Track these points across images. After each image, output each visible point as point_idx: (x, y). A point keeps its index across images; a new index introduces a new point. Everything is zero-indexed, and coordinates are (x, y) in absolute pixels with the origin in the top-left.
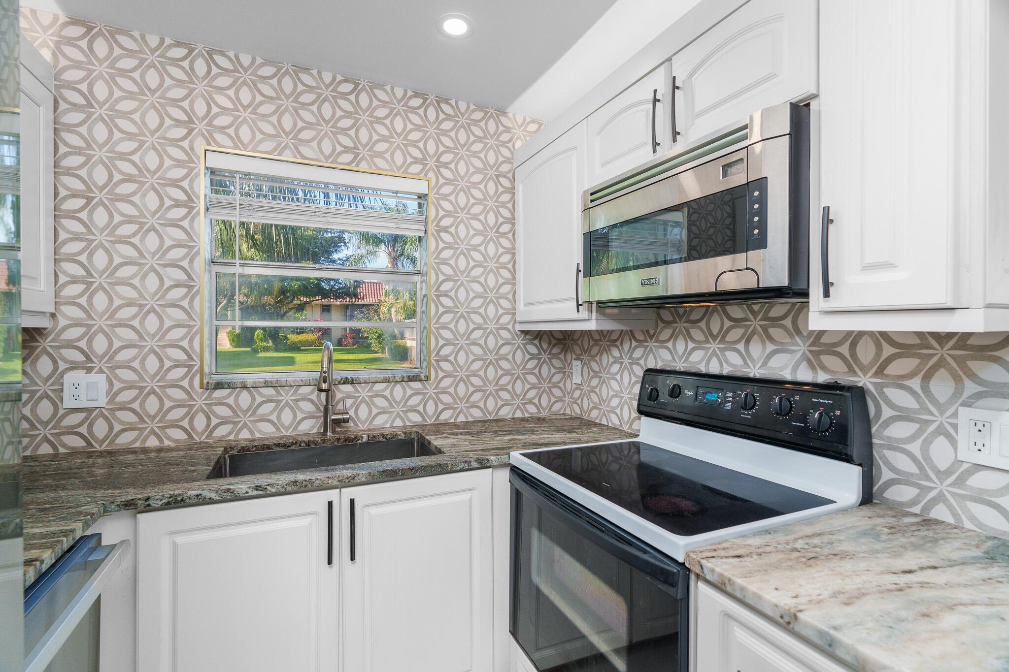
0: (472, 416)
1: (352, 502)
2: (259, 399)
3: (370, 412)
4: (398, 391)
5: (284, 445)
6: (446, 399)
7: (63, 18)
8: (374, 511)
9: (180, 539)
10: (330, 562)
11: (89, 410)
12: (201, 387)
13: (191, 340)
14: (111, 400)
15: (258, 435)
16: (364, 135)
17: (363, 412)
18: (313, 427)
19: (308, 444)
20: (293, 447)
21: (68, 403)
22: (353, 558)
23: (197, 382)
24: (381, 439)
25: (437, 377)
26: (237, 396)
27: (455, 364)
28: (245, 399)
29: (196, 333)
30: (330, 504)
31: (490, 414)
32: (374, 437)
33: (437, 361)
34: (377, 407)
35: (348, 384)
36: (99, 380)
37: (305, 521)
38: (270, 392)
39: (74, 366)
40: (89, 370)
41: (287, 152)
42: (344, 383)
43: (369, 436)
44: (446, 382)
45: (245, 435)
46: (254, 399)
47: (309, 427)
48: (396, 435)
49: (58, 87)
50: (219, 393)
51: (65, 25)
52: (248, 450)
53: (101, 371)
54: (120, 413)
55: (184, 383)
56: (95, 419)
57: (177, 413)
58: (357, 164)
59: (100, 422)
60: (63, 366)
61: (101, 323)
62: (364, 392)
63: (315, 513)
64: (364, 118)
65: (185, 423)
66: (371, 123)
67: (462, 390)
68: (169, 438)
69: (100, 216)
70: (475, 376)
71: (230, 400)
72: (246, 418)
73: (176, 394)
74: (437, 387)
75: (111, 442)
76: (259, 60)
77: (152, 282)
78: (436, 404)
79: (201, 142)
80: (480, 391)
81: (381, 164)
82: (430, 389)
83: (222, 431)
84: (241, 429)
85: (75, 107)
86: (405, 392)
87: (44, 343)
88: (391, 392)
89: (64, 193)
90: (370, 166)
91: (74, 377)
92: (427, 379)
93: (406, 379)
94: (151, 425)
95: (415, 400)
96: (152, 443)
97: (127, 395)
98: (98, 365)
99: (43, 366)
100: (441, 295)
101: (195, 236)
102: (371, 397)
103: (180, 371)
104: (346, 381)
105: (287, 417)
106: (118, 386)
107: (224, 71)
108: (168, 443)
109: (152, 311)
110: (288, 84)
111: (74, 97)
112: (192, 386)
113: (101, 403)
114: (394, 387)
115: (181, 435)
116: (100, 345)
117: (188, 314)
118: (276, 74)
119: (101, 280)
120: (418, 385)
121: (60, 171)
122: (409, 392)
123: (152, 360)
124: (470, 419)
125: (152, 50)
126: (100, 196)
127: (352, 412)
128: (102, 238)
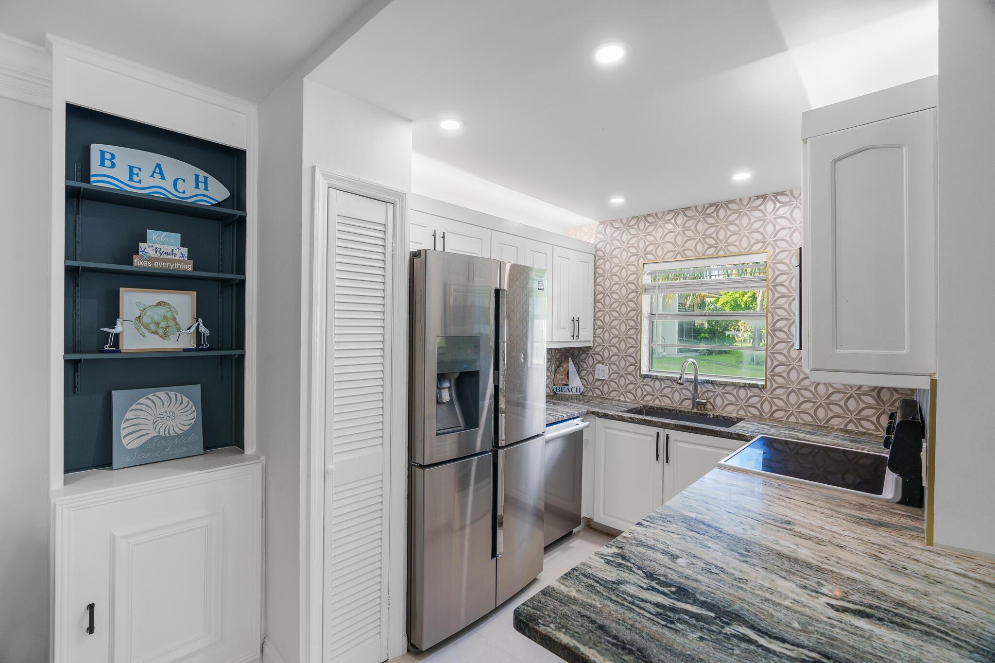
0: (802, 419)
1: (667, 435)
2: (664, 385)
3: (723, 402)
4: (742, 393)
5: (669, 410)
6: (779, 403)
7: (598, 223)
8: (679, 444)
9: (608, 431)
10: (657, 460)
11: (603, 380)
12: (640, 376)
13: (636, 354)
14: (609, 377)
15: (663, 404)
16: (722, 235)
17: (719, 401)
18: (689, 405)
19: (681, 412)
20: (673, 412)
21: (597, 377)
22: (667, 462)
23: (638, 375)
24: (721, 418)
25: (771, 386)
26: (654, 382)
27: (787, 379)
28: (657, 384)
29: (638, 351)
30: (658, 433)
31: (820, 421)
32: (717, 416)
33: (773, 376)
34: (727, 400)
35: (709, 383)
36: (605, 368)
37: (649, 438)
38: (669, 383)
39: (599, 362)
40: (603, 364)
41: (679, 255)
42: (707, 383)
43: (714, 415)
44: (779, 392)
45: (657, 403)
46: (661, 385)
47: (687, 405)
49: (596, 251)
50: (647, 380)
51: (599, 225)
52: (653, 409)
53: (606, 365)
54: (612, 383)
55: (634, 373)
56: (604, 384)
57: (631, 387)
58: (717, 254)
59: (606, 386)
60: (596, 361)
61: (607, 345)
62: (719, 390)
63: (653, 436)
64: (722, 224)
65: (633, 392)
66: (726, 226)
67: (793, 398)
68: (628, 397)
69: (607, 300)
70: (805, 389)
71: (651, 384)
72: (658, 394)
73: (631, 378)
74: (771, 393)
75: (609, 395)
76: (666, 212)
77: (623, 327)
78: (771, 406)
79: (641, 261)
80: (810, 401)
81: (733, 249)
82: (766, 394)
83: (648, 398)
84: (655, 399)
85: (601, 258)
86: (747, 393)
87: (591, 352)
88: (737, 392)
89: (597, 293)
90: (725, 253)
91: (599, 366)
92: (764, 387)
93: (747, 385)
94: (622, 390)
95: (754, 400)
96: (622, 398)
97: (614, 376)
98: (606, 362)
99: (590, 361)
100: (776, 330)
101: (639, 305)
102: (724, 393)
103: (632, 368)
104: (708, 382)
105: (677, 397)
106: (611, 371)
107: (651, 224)
108: (628, 400)
109: (623, 340)
110: (680, 220)
111: (600, 254)
112: (636, 375)
113: (606, 378)
114: (739, 389)
115: (632, 397)
116: (606, 354)
117: (635, 341)
118: (673, 217)
119: (606, 327)
120: (756, 391)
121: (596, 284)
122: (750, 394)
123: (622, 361)
124: (800, 421)
125: (624, 225)
126: (607, 292)
127: (711, 400)
128: (607, 310)
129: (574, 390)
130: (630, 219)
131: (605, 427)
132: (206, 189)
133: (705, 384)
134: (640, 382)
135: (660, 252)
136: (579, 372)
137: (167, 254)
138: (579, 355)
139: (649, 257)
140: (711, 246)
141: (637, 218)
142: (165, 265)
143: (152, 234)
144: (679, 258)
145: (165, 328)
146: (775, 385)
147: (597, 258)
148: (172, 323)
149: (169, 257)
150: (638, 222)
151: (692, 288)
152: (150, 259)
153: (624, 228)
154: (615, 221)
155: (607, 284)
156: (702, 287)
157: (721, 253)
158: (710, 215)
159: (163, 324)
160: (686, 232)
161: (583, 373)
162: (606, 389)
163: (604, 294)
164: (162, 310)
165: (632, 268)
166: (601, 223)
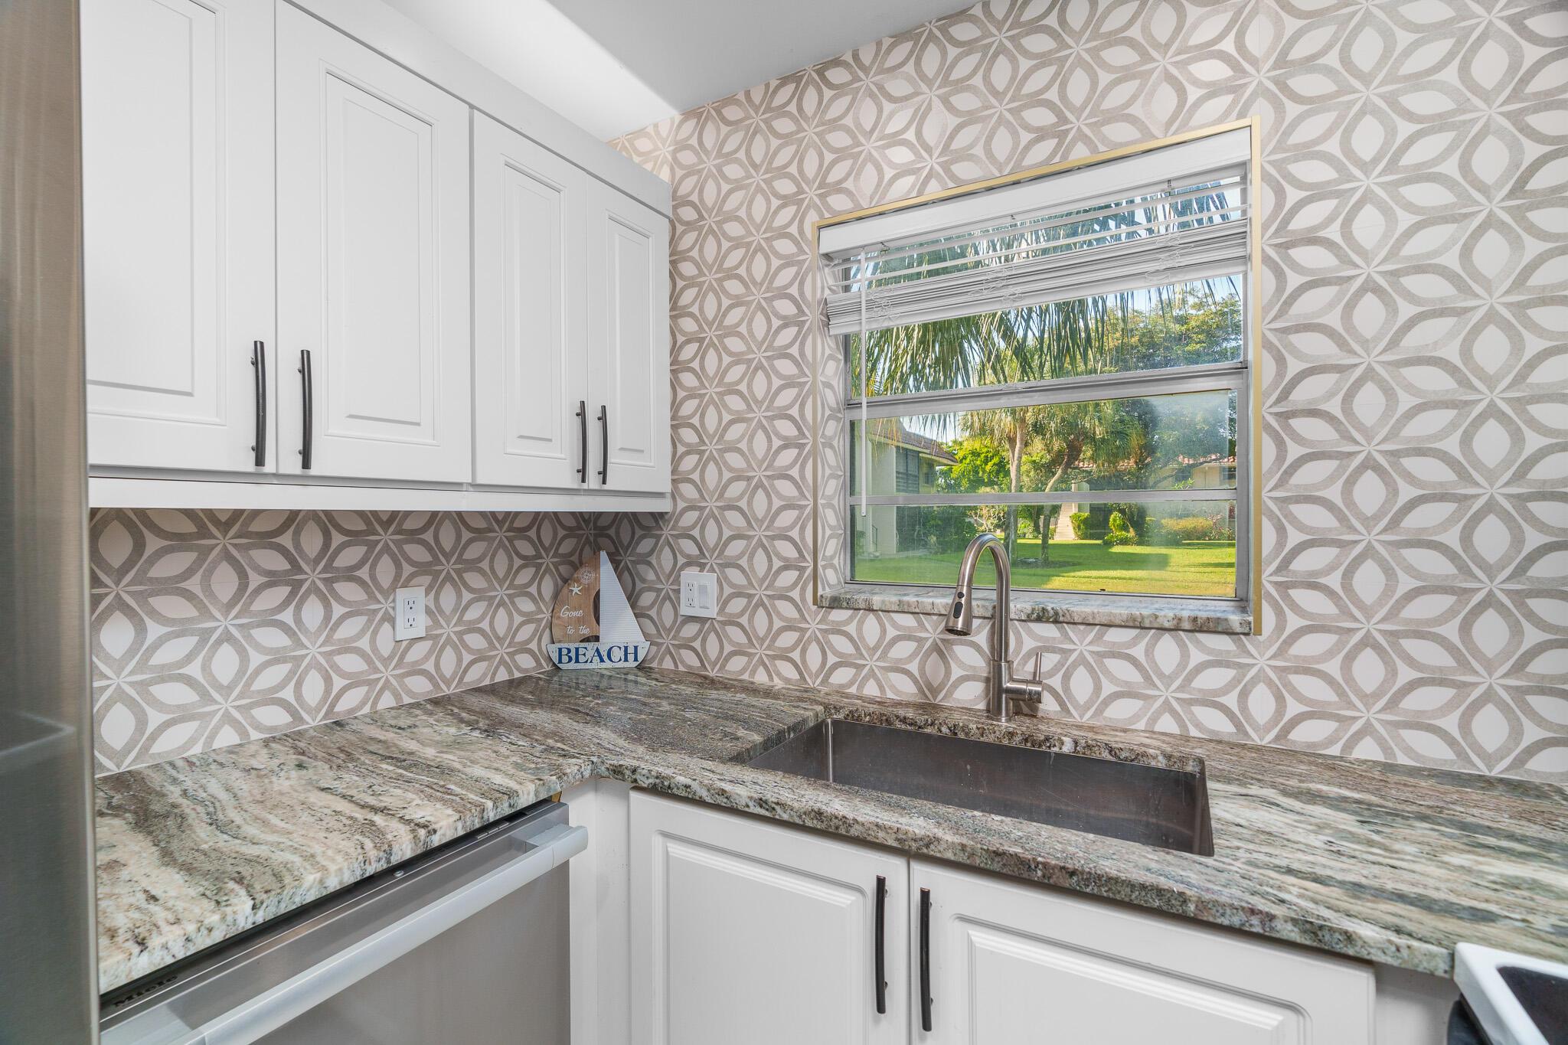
0: (1406, 752)
1: (926, 898)
2: (891, 633)
3: (1098, 688)
4: (1167, 651)
6: (1314, 689)
7: (678, 117)
8: (978, 939)
10: (881, 1008)
11: (702, 620)
12: (815, 603)
13: (803, 529)
14: (721, 611)
15: (890, 695)
16: (1079, 89)
17: (1081, 686)
18: (981, 703)
21: (685, 610)
22: (926, 1026)
23: (809, 593)
24: (1106, 756)
25: (1281, 627)
26: (861, 623)
27: (1345, 597)
28: (871, 627)
29: (807, 519)
30: (881, 883)
31: (1488, 760)
32: (1089, 747)
33: (1283, 587)
34: (1113, 679)
35: (1047, 621)
36: (709, 580)
38: (908, 621)
39: (691, 562)
40: (702, 567)
41: (932, 184)
42: (1039, 619)
43: (1076, 742)
44: (1313, 645)
45: (871, 690)
46: (884, 631)
47: (973, 703)
48: (1144, 755)
49: (675, 208)
50: (838, 615)
51: (682, 122)
52: (860, 719)
53: (712, 570)
54: (730, 630)
55: (796, 594)
56: (708, 633)
57: (787, 639)
58: (1064, 157)
59: (712, 639)
60: (681, 561)
61: (712, 503)
62: (1082, 642)
63: (859, 890)
64: (1079, 48)
65: (796, 656)
66: (1095, 52)
67: (1369, 671)
68: (779, 674)
69: (711, 361)
71: (852, 629)
72: (873, 662)
73: (787, 609)
74: (1280, 653)
75: (723, 667)
76: (887, 42)
77: (760, 443)
78: (1280, 699)
79: (812, 218)
80: (1442, 682)
81: (1121, 133)
82: (1260, 658)
83: (841, 676)
84: (866, 679)
85: (689, 225)
86: (1185, 655)
87: (666, 532)
88: (1149, 652)
89: (681, 339)
90: (1094, 150)
91: (690, 575)
92: (1251, 630)
93: (1186, 625)
94: (760, 651)
95: (1213, 679)
96: (761, 678)
97: (737, 605)
98: (711, 560)
99: (666, 558)
100: (1294, 414)
102: (1101, 656)
103: (791, 576)
104: (1042, 617)
105: (934, 670)
106: (728, 591)
107: (839, 89)
108: (778, 684)
109: (760, 485)
110: (931, 59)
111: (688, 214)
112: (803, 599)
113: (712, 612)
114: (1155, 641)
115: (791, 673)
116: (711, 534)
117: (799, 488)
118: (911, 52)
119: (711, 447)
120: (1221, 643)
121: (677, 311)
122: (1197, 657)
123: (760, 557)
124: (1402, 759)
125: (756, 109)
126: (710, 334)
127: (1056, 682)
128: (712, 390)
129: (617, 654)
130: (774, 83)
131: (666, 835)
133: (1033, 625)
134: (815, 623)
135: (869, 181)
136: (632, 598)
138: (634, 541)
139: (837, 202)
140: (1042, 134)
141: (793, 78)
144: (934, 190)
146: (1294, 622)
147: (680, 228)
150: (799, 95)
151: (978, 296)
153: (757, 119)
154: (730, 100)
155: (710, 308)
156: (1011, 290)
157: (1080, 153)
158: (1034, 25)
160: (955, 100)
161: (647, 599)
162: (712, 648)
163: (701, 341)
165: (785, 247)
166: (686, 112)
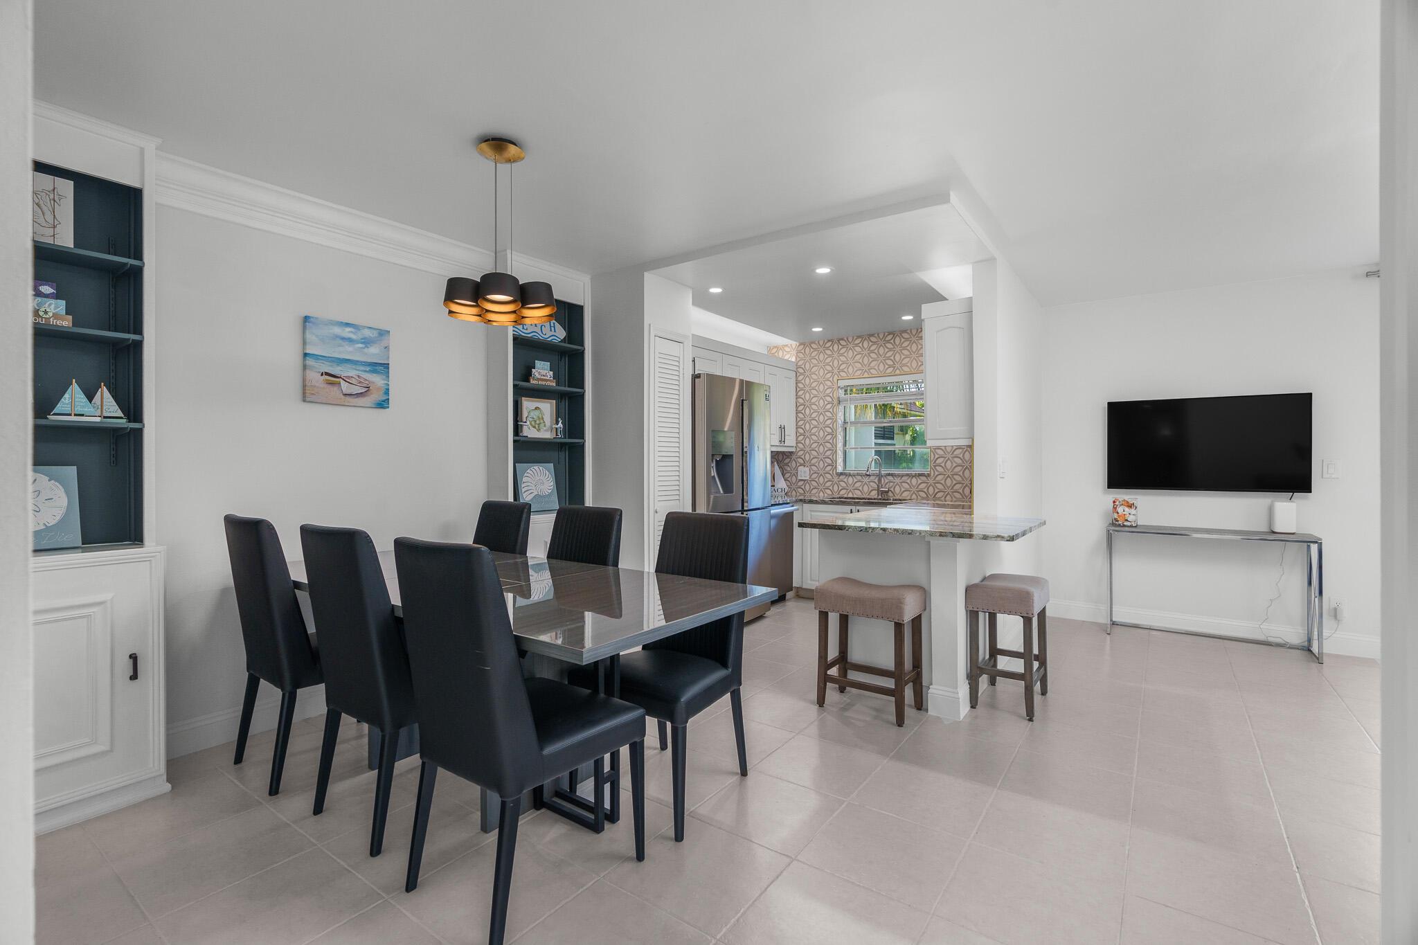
1: (858, 510)
2: (855, 480)
3: (901, 490)
4: (914, 481)
6: (940, 486)
7: (798, 344)
9: (813, 513)
11: (804, 480)
12: (836, 474)
13: (833, 455)
14: (810, 478)
15: (855, 496)
17: (897, 489)
19: (868, 499)
21: (799, 478)
23: (834, 473)
25: (934, 474)
26: (848, 478)
27: (945, 468)
28: (850, 479)
29: (834, 453)
32: (896, 499)
33: (935, 466)
34: (904, 488)
36: (807, 469)
38: (859, 478)
39: (801, 465)
40: (804, 466)
41: (866, 373)
44: (940, 477)
45: (850, 495)
46: (853, 480)
47: (874, 494)
49: (797, 368)
50: (842, 477)
53: (807, 467)
54: (813, 482)
55: (831, 472)
56: (806, 484)
57: (828, 483)
58: (895, 372)
60: (798, 465)
61: (808, 449)
62: (897, 480)
64: (898, 349)
65: (831, 488)
66: (901, 350)
67: (949, 482)
68: (826, 493)
69: (807, 411)
70: (957, 475)
71: (845, 480)
72: (851, 488)
73: (828, 476)
74: (934, 480)
75: (810, 492)
76: (855, 338)
77: (821, 433)
78: (934, 489)
79: (836, 378)
80: (960, 483)
81: (906, 369)
82: (931, 481)
83: (843, 492)
84: (849, 492)
85: (801, 374)
86: (917, 481)
87: (794, 457)
88: (911, 481)
89: (798, 404)
90: (901, 372)
91: (801, 468)
92: (929, 475)
93: (917, 475)
94: (821, 487)
95: (923, 486)
96: (821, 494)
97: (814, 476)
98: (807, 464)
99: (794, 464)
101: (834, 414)
102: (901, 482)
103: (829, 468)
104: (889, 475)
105: (866, 488)
106: (812, 472)
107: (844, 346)
108: (826, 496)
109: (821, 444)
110: (865, 344)
111: (801, 370)
113: (808, 478)
114: (912, 478)
115: (830, 492)
116: (807, 457)
117: (832, 445)
118: (861, 341)
119: (807, 434)
120: (924, 478)
121: (797, 397)
122: (920, 481)
123: (821, 463)
125: (821, 347)
126: (807, 404)
127: (892, 489)
128: (808, 419)
129: (780, 490)
130: (826, 341)
131: (811, 511)
132: (555, 331)
133: (888, 477)
134: (836, 479)
135: (850, 370)
136: (783, 475)
137: (544, 376)
138: (783, 459)
139: (843, 374)
140: (890, 366)
141: (831, 341)
142: (544, 383)
143: (538, 363)
144: (866, 375)
145: (539, 424)
146: (937, 473)
147: (798, 374)
148: (542, 421)
149: (544, 378)
150: (833, 345)
152: (538, 380)
153: (821, 349)
154: (814, 343)
155: (807, 396)
157: (898, 372)
158: (888, 342)
159: (538, 422)
160: (871, 354)
161: (787, 475)
162: (807, 487)
163: (805, 405)
164: (537, 413)
165: (829, 383)
166: (801, 344)
